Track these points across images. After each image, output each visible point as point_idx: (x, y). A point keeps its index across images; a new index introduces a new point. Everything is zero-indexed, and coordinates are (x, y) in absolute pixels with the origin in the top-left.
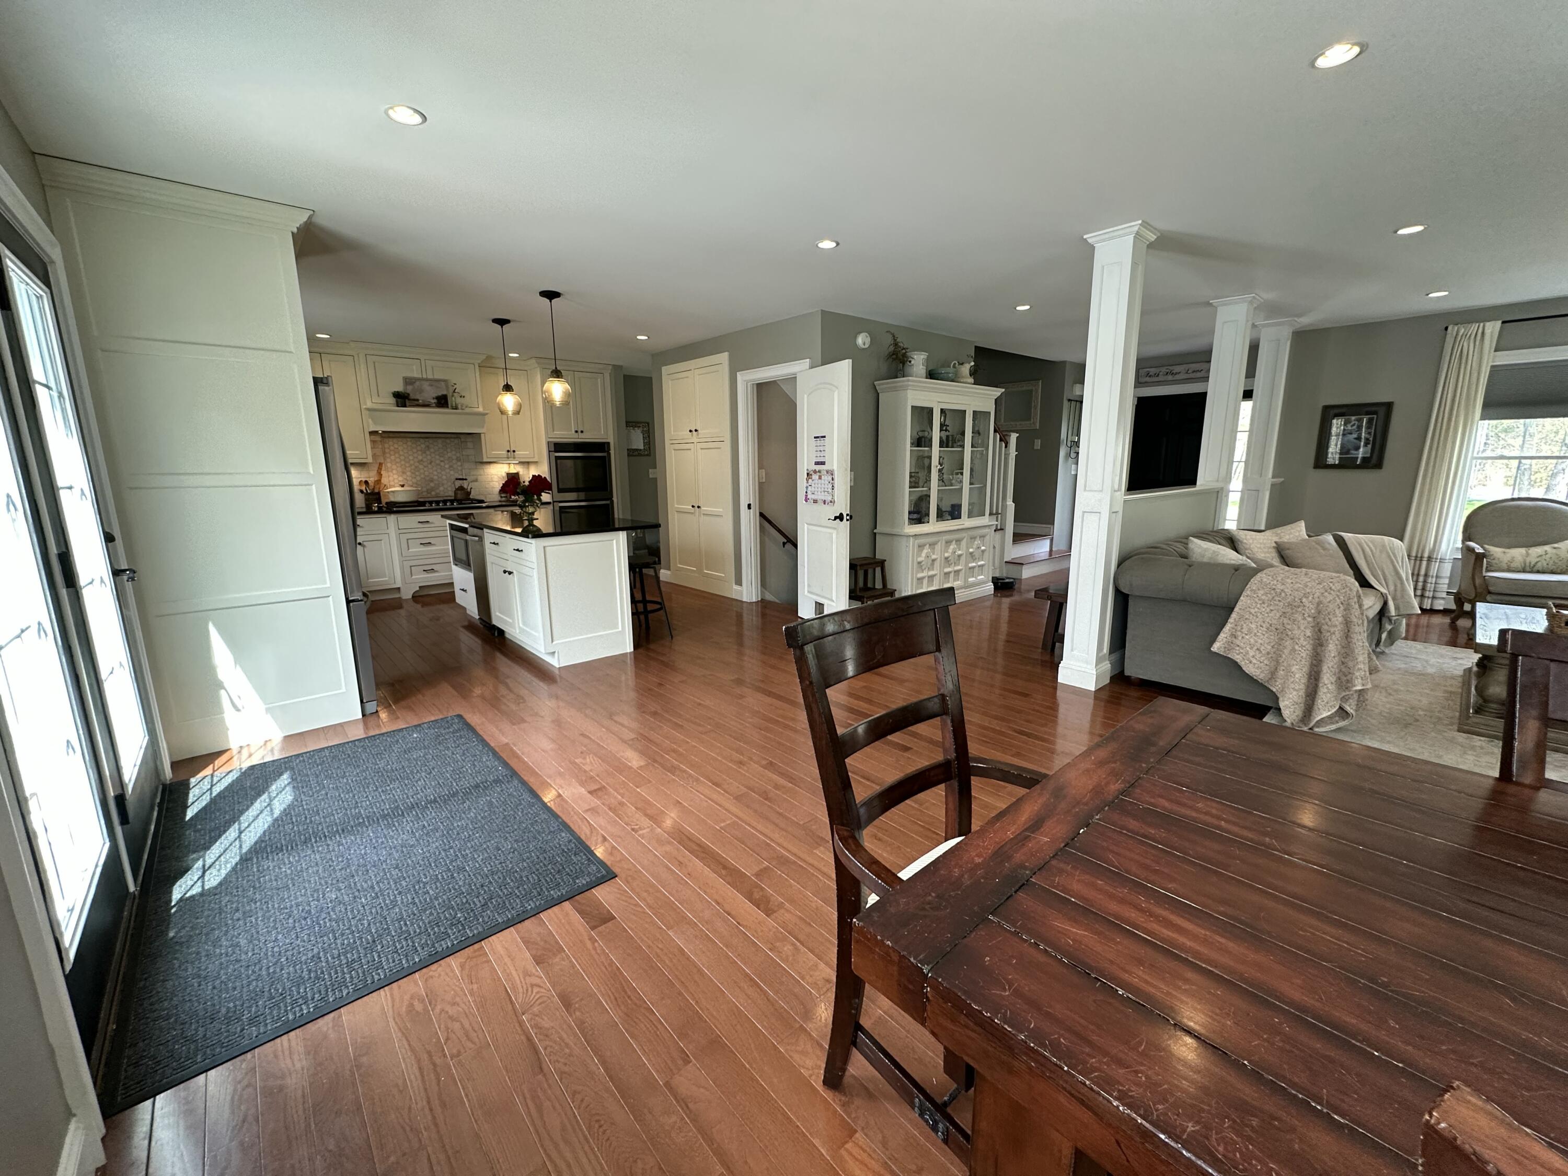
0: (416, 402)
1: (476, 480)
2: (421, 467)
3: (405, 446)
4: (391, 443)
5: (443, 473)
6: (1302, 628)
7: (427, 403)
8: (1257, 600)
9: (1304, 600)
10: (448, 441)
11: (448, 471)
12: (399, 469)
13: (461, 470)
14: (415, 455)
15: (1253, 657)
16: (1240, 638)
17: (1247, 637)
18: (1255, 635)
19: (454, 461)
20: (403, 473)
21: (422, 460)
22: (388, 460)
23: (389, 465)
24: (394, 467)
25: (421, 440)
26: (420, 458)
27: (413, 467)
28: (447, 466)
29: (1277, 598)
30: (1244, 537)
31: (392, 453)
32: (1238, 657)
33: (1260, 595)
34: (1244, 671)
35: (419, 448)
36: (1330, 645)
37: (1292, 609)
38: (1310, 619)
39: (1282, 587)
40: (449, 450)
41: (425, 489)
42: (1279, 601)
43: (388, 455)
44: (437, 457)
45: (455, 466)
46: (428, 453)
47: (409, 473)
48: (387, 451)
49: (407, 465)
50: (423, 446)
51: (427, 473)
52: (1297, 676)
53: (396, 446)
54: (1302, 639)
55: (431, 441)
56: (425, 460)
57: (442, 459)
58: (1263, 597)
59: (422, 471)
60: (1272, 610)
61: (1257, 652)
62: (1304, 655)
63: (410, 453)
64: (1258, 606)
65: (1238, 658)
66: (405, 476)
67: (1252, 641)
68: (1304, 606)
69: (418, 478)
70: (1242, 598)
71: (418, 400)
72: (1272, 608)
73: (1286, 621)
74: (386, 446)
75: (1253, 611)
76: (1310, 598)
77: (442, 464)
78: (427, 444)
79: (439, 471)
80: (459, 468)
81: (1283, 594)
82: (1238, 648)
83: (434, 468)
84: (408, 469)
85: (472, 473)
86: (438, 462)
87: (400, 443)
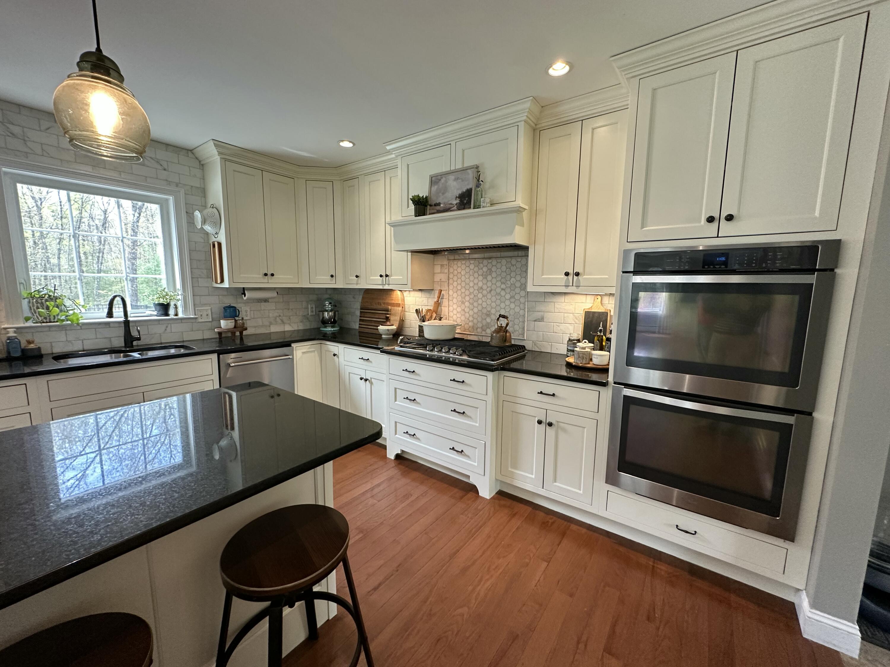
0: (438, 208)
1: (542, 319)
2: (480, 296)
3: (468, 270)
4: (455, 267)
5: (503, 305)
7: (448, 206)
10: (514, 261)
11: (507, 303)
12: (460, 298)
13: (524, 304)
14: (476, 281)
19: (517, 290)
20: (463, 303)
21: (482, 288)
22: (451, 287)
23: (451, 292)
24: (455, 295)
25: (485, 262)
26: (480, 284)
27: (472, 296)
28: (508, 296)
31: (455, 278)
35: (480, 272)
40: (513, 274)
41: (480, 325)
43: (451, 281)
44: (499, 284)
45: (517, 297)
46: (489, 278)
47: (467, 304)
48: (451, 276)
49: (467, 293)
50: (485, 269)
51: (484, 305)
53: (459, 270)
55: (494, 262)
56: (485, 287)
57: (503, 286)
59: (480, 302)
63: (472, 278)
66: (463, 307)
69: (476, 310)
71: (439, 204)
74: (451, 270)
77: (503, 293)
78: (490, 266)
79: (498, 302)
80: (522, 300)
83: (494, 299)
84: (467, 298)
85: (538, 308)
86: (498, 290)
87: (463, 267)
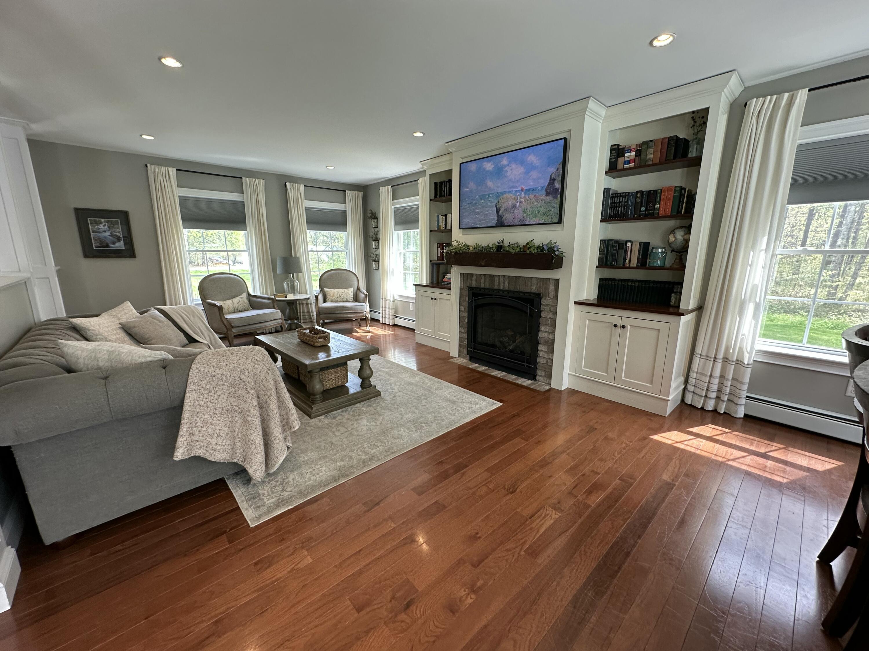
6: (249, 401)
8: (202, 391)
9: (242, 376)
15: (216, 444)
16: (197, 433)
17: (204, 429)
18: (212, 424)
29: (220, 383)
30: (89, 324)
32: (200, 451)
33: (204, 386)
34: (210, 461)
36: (271, 406)
37: (235, 388)
38: (253, 391)
39: (220, 372)
42: (223, 385)
52: (257, 442)
54: (252, 410)
58: (208, 387)
60: (219, 396)
61: (219, 438)
62: (257, 422)
64: (206, 395)
65: (200, 453)
67: (210, 430)
68: (244, 382)
70: (187, 395)
72: (219, 393)
73: (232, 400)
75: (202, 403)
76: (247, 373)
81: (224, 378)
82: (198, 443)
